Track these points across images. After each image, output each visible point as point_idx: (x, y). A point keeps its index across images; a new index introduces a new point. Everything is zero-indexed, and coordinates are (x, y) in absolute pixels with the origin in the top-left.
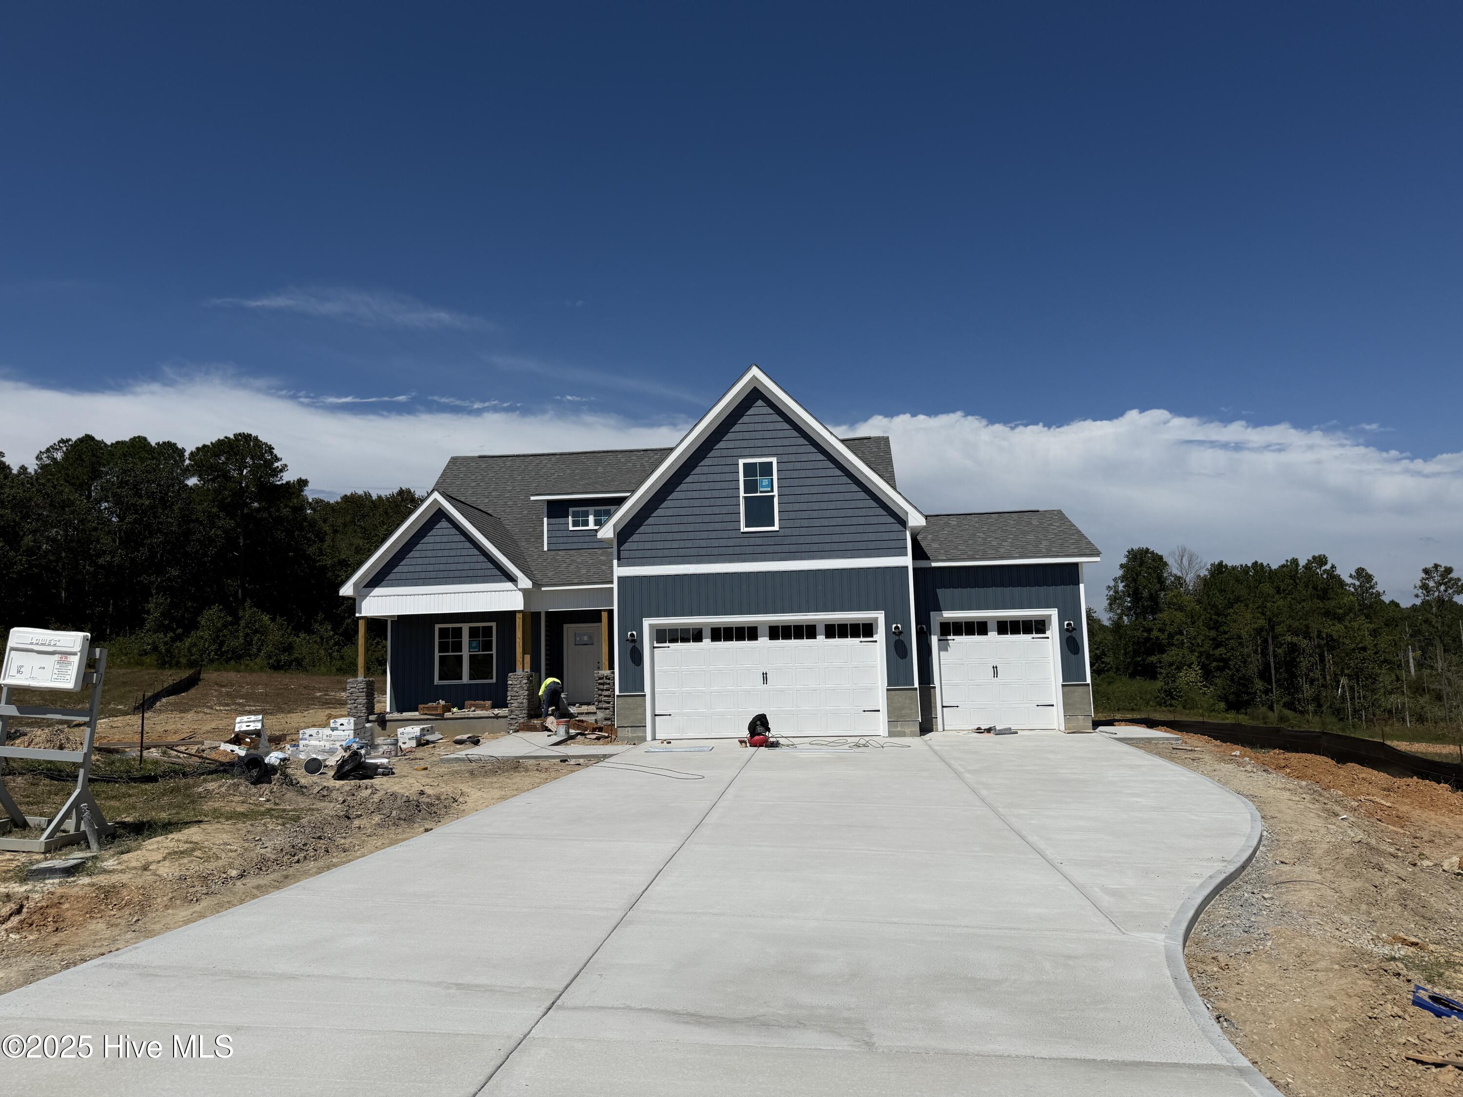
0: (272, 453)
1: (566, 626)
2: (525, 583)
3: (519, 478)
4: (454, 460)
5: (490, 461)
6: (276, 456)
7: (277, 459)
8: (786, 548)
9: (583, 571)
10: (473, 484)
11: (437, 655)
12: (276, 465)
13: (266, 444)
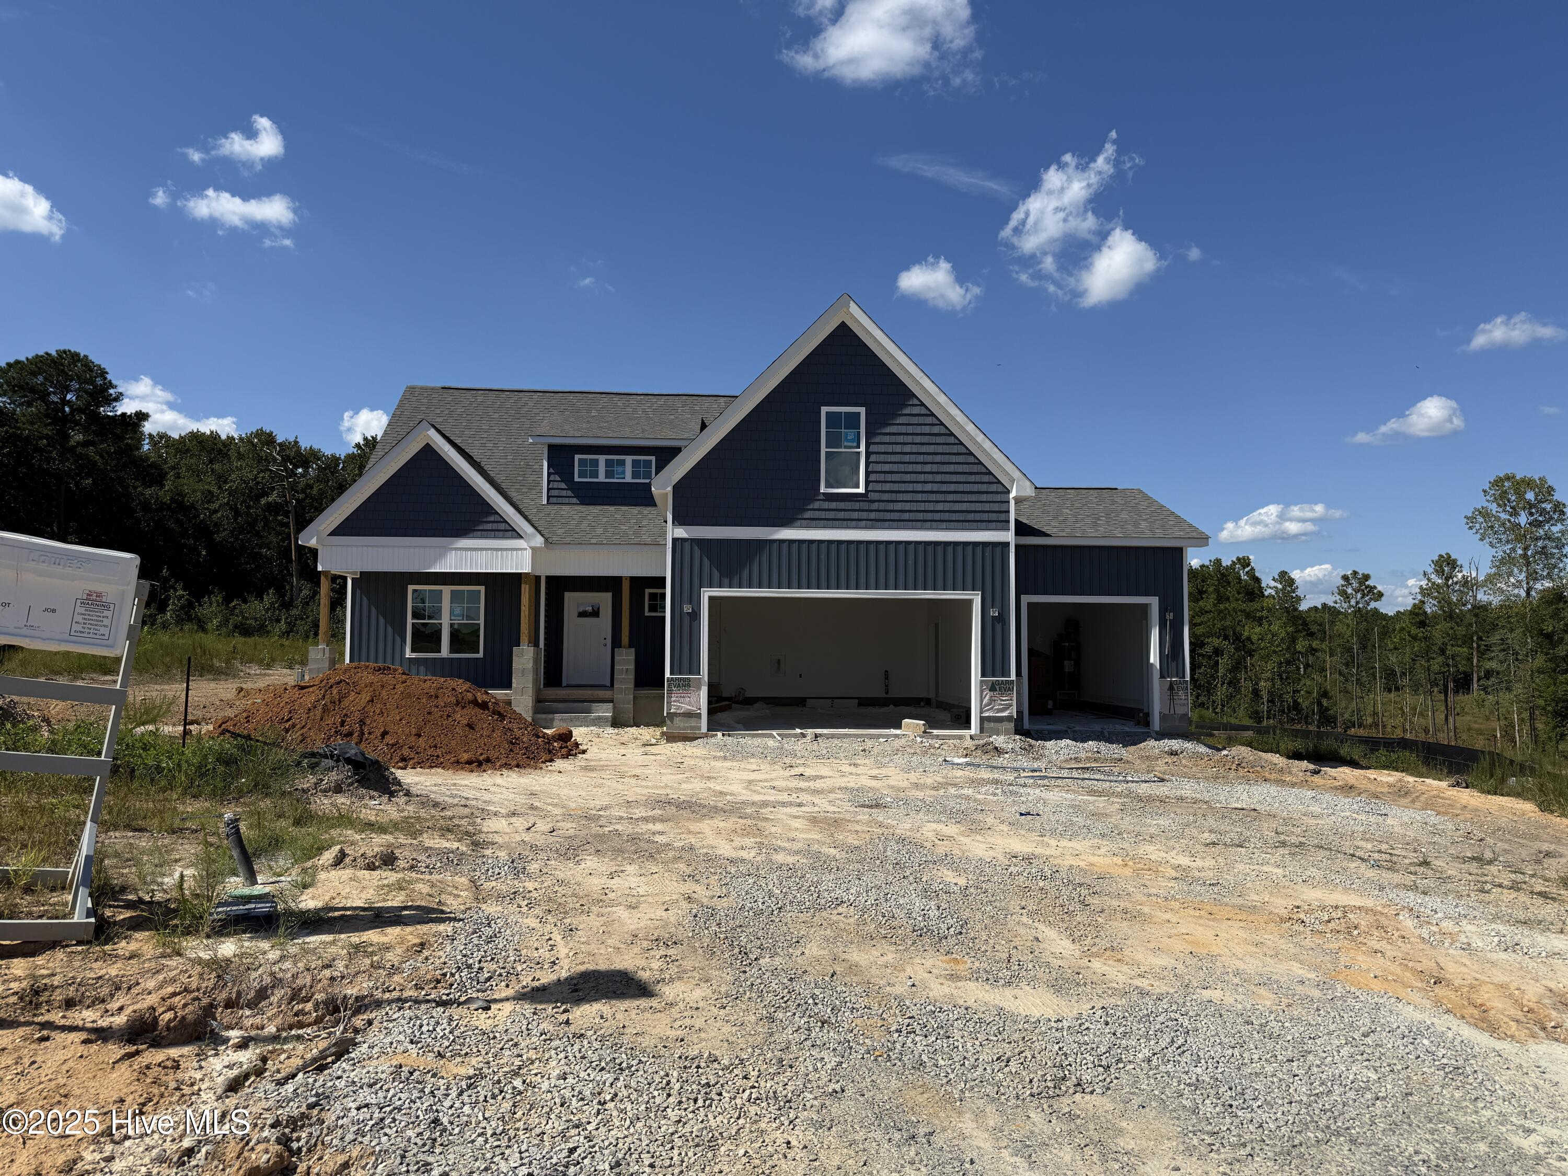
0: (105, 379)
1: (567, 595)
2: (535, 540)
4: (410, 390)
5: (457, 393)
6: (110, 382)
7: (112, 386)
8: (873, 515)
9: (599, 531)
11: (410, 621)
12: (112, 391)
13: (99, 366)
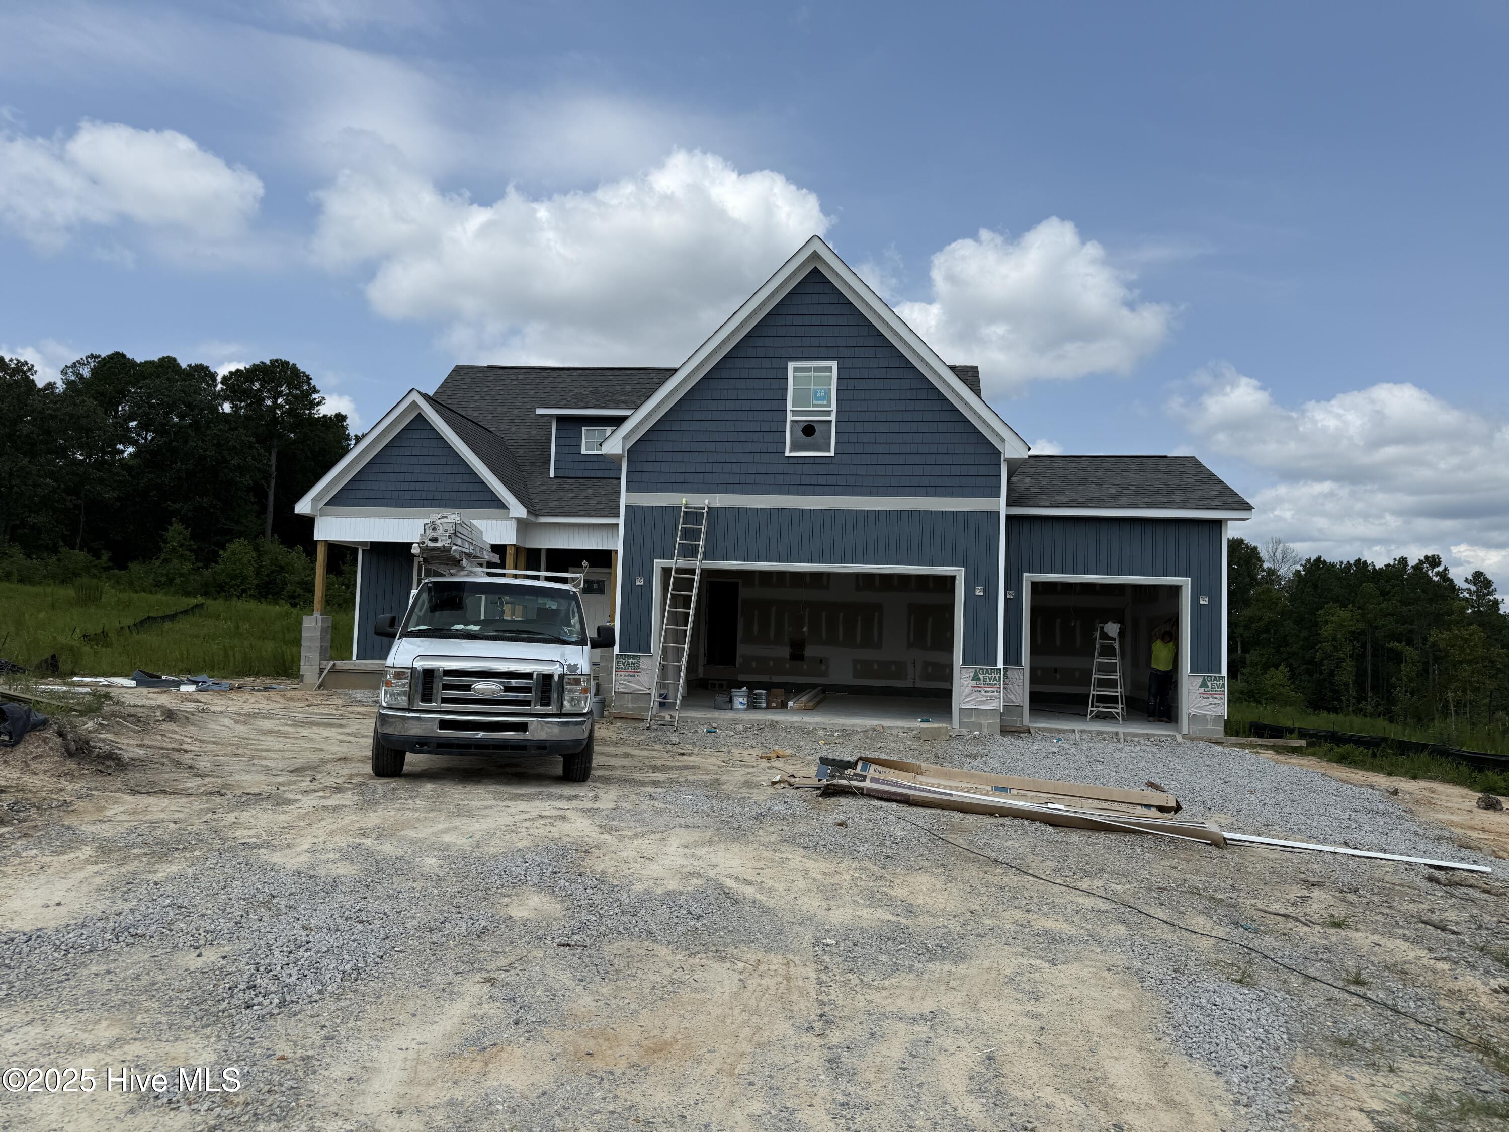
0: (310, 384)
2: (518, 510)
3: (532, 393)
4: (459, 370)
5: (500, 372)
6: (314, 387)
7: (315, 391)
8: (842, 480)
9: (593, 503)
10: (477, 397)
12: (315, 396)
13: (304, 373)
